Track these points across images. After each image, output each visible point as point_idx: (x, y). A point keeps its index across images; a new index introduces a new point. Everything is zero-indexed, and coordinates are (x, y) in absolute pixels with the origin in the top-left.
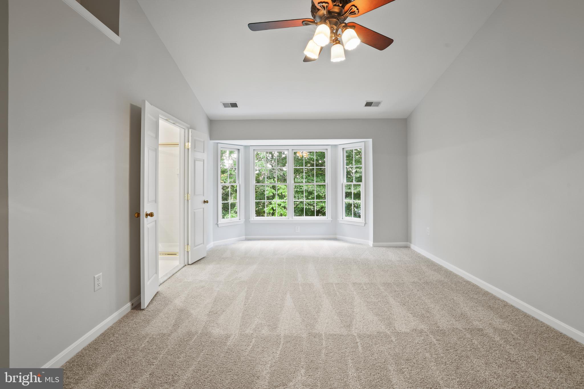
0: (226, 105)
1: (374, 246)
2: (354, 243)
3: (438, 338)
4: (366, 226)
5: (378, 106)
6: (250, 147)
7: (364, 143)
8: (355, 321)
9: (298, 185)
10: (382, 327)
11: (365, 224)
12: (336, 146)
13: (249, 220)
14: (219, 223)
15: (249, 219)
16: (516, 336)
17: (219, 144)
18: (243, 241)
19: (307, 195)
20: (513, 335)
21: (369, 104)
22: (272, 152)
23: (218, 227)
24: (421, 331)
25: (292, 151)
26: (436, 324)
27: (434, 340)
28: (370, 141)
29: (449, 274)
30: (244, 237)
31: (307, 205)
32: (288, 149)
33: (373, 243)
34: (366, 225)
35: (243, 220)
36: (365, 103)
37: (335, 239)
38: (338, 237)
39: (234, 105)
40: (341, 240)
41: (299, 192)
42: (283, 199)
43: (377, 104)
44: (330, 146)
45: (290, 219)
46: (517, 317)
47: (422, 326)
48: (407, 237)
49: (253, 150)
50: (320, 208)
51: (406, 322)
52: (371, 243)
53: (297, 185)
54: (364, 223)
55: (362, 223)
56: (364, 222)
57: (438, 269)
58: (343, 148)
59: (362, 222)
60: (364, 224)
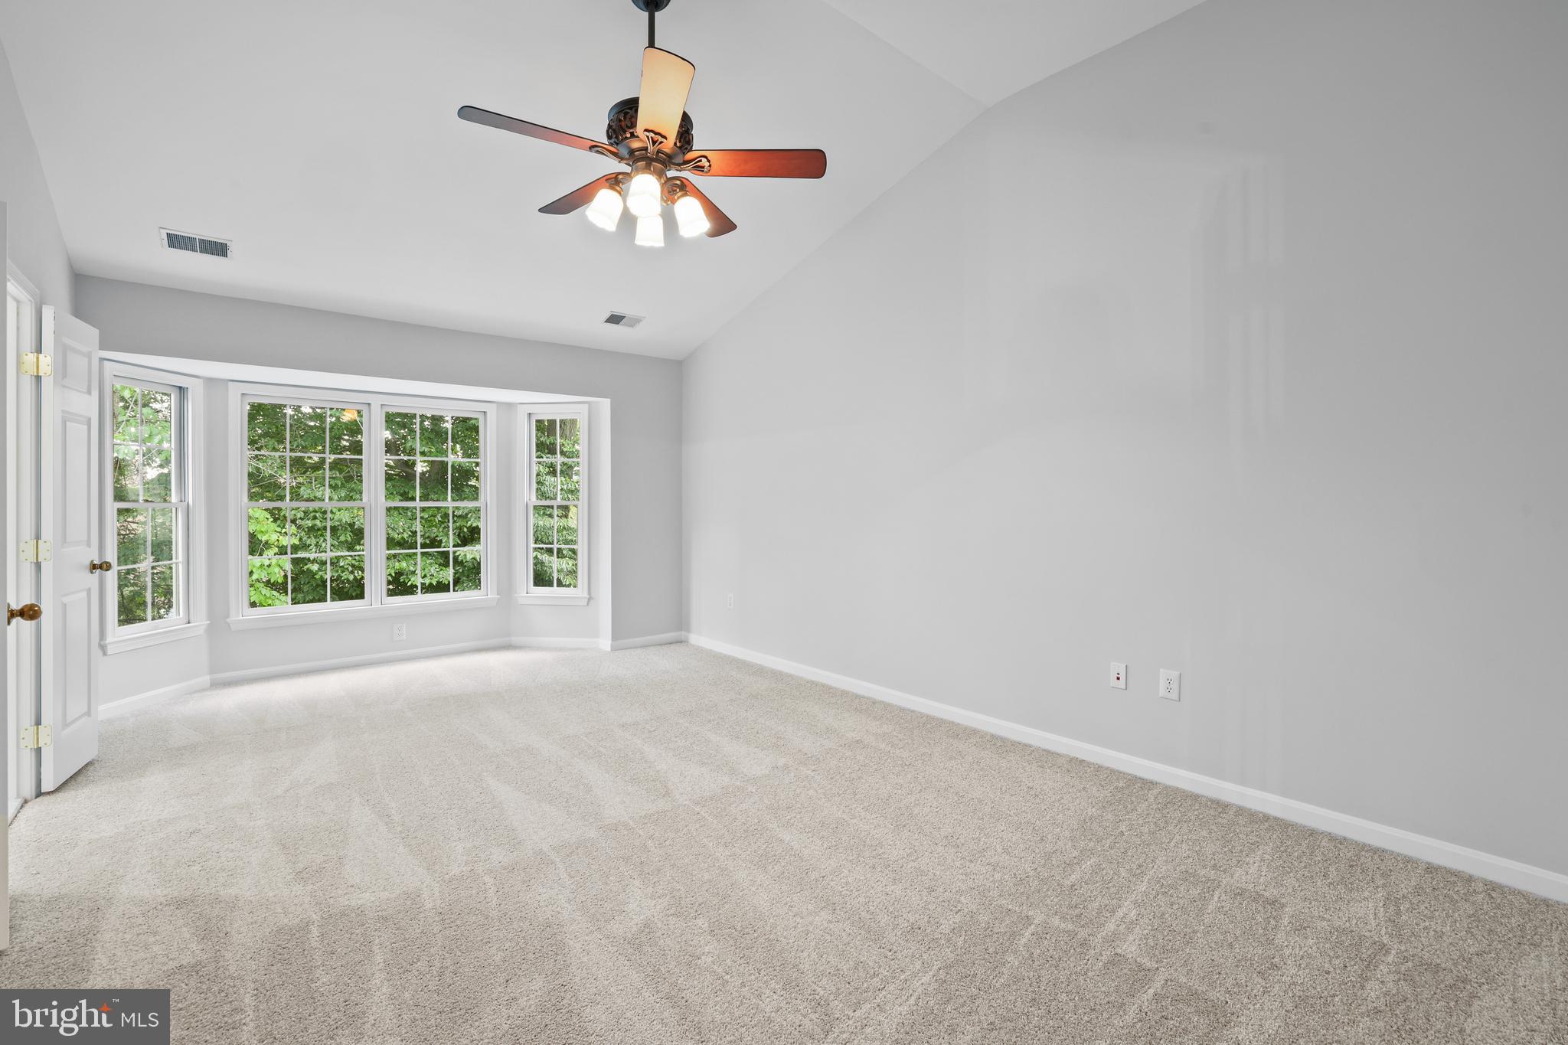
0: (175, 241)
1: (614, 649)
2: (561, 649)
3: (813, 768)
4: (590, 604)
5: (632, 327)
6: (230, 383)
7: (587, 405)
8: (670, 783)
9: (317, 509)
10: (724, 779)
11: (589, 599)
12: (510, 406)
13: (227, 620)
14: (109, 639)
15: (228, 617)
16: (901, 736)
17: (105, 362)
18: (204, 690)
19: (349, 539)
20: (897, 736)
21: (615, 319)
22: (300, 407)
23: (105, 654)
24: (786, 767)
25: (381, 407)
26: (800, 751)
27: (809, 772)
28: (605, 405)
29: (778, 676)
30: (206, 679)
31: (350, 569)
32: (369, 404)
33: (610, 642)
34: (592, 602)
35: (201, 622)
36: (607, 315)
37: (508, 647)
38: (515, 640)
39: (219, 249)
40: (529, 647)
41: (319, 530)
42: (261, 555)
43: (635, 322)
44: (495, 405)
45: (377, 605)
46: (893, 714)
47: (781, 762)
48: (680, 621)
49: (239, 396)
50: (394, 575)
51: (755, 761)
52: (605, 643)
53: (311, 509)
54: (585, 598)
55: (582, 598)
56: (586, 595)
57: (760, 671)
58: (530, 414)
59: (581, 596)
60: (586, 600)
